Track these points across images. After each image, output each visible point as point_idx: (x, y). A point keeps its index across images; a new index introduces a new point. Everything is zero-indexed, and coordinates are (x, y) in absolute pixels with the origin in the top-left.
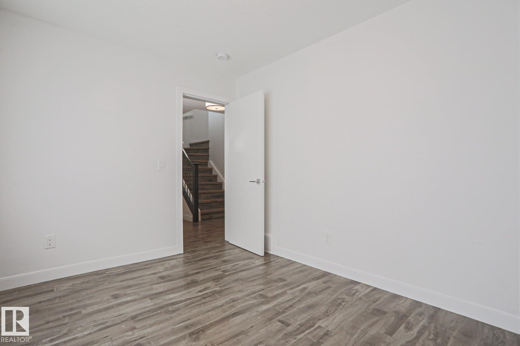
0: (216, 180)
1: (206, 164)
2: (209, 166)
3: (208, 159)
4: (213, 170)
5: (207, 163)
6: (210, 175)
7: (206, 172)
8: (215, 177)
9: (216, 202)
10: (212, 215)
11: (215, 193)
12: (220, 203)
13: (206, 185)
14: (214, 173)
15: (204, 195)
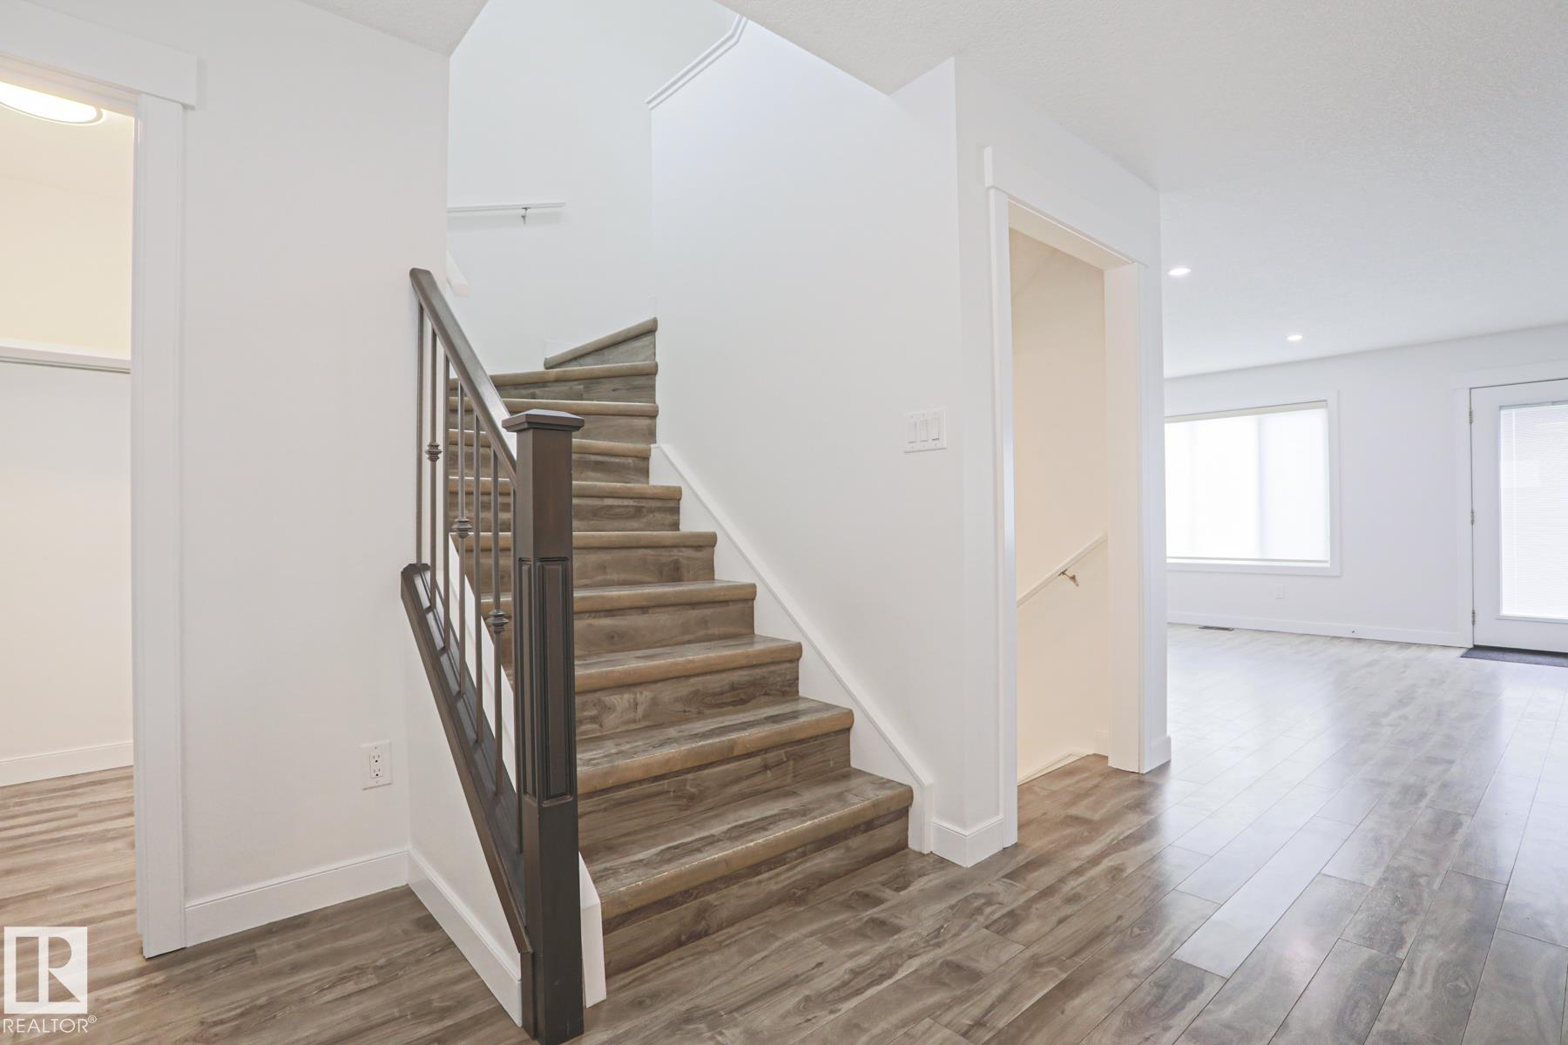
0: (708, 570)
1: (641, 465)
2: (660, 477)
3: (651, 435)
4: (684, 504)
5: (645, 458)
6: (666, 535)
7: (638, 513)
8: (698, 548)
9: (727, 756)
10: (710, 898)
11: (710, 673)
12: (757, 761)
13: (643, 608)
14: (692, 522)
15: (627, 697)
